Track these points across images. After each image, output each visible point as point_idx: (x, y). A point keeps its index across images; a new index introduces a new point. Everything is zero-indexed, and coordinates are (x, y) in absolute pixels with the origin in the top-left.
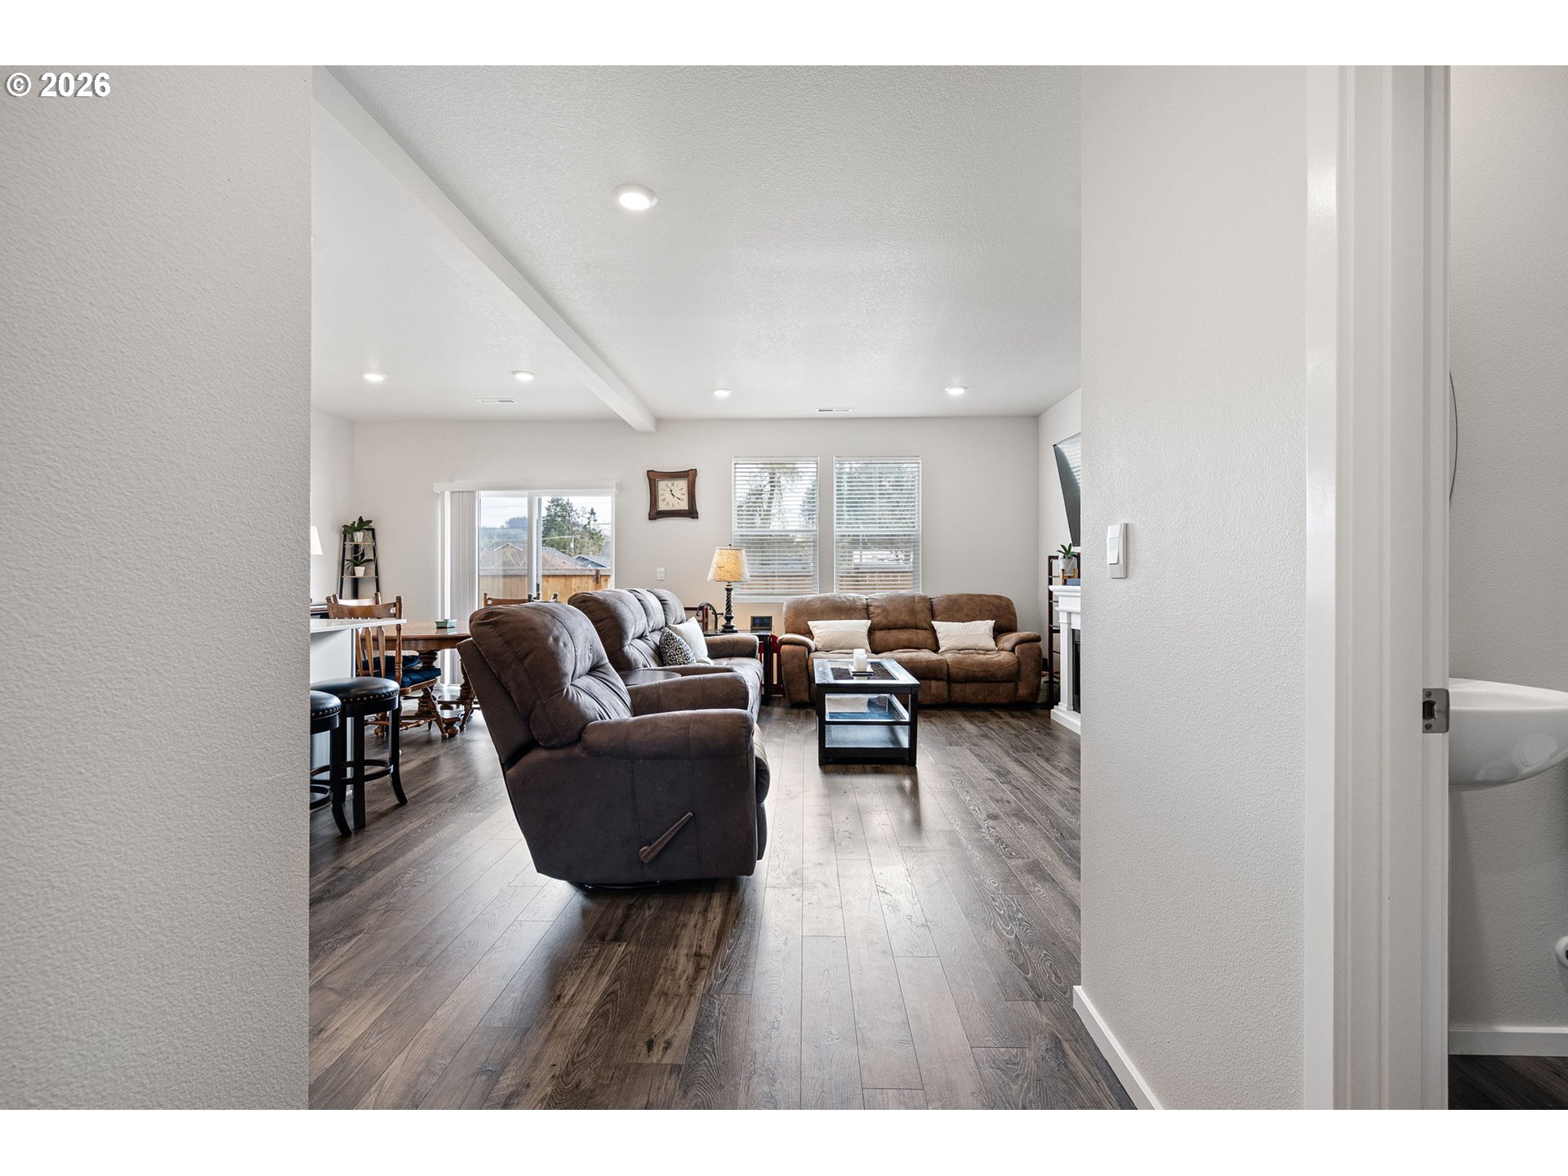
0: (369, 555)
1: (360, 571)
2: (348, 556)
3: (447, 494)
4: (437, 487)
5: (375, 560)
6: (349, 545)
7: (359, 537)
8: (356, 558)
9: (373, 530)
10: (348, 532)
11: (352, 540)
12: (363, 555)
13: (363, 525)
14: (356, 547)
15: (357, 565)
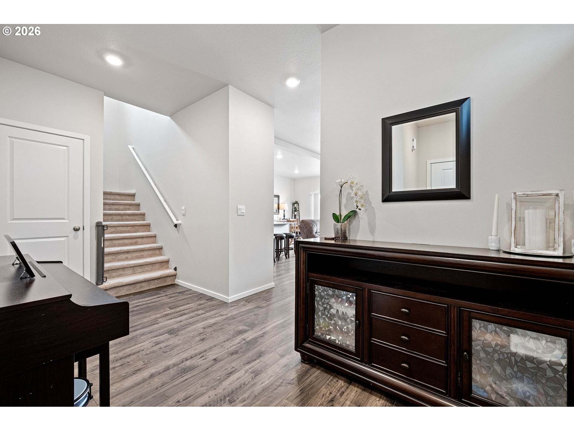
0: (298, 210)
1: (296, 213)
2: (294, 210)
3: (313, 195)
4: (311, 193)
5: (299, 211)
6: (294, 207)
7: (296, 205)
8: (295, 210)
9: (298, 204)
10: (294, 204)
11: (294, 206)
12: (296, 209)
13: (296, 203)
14: (295, 207)
15: (295, 212)
